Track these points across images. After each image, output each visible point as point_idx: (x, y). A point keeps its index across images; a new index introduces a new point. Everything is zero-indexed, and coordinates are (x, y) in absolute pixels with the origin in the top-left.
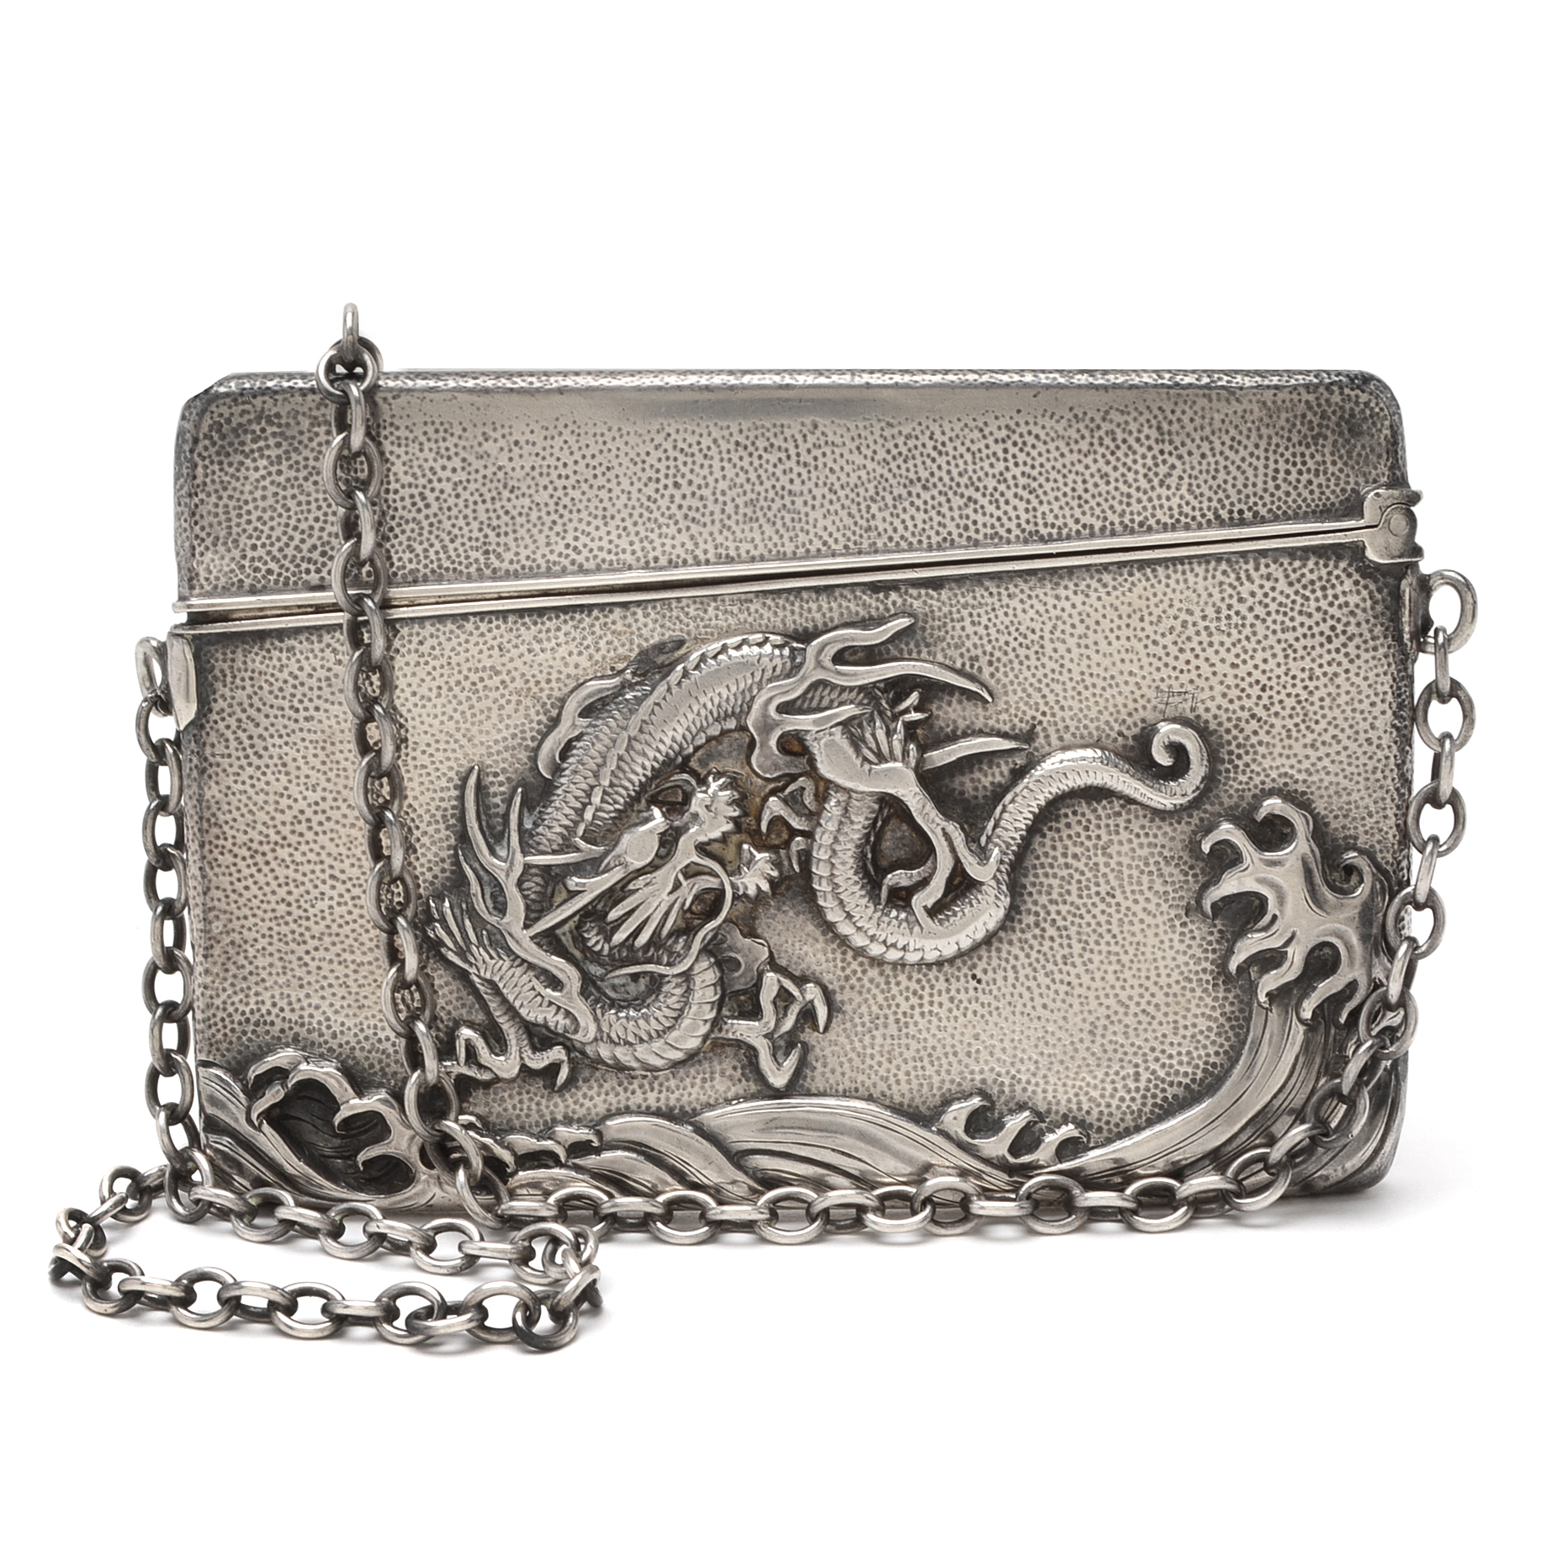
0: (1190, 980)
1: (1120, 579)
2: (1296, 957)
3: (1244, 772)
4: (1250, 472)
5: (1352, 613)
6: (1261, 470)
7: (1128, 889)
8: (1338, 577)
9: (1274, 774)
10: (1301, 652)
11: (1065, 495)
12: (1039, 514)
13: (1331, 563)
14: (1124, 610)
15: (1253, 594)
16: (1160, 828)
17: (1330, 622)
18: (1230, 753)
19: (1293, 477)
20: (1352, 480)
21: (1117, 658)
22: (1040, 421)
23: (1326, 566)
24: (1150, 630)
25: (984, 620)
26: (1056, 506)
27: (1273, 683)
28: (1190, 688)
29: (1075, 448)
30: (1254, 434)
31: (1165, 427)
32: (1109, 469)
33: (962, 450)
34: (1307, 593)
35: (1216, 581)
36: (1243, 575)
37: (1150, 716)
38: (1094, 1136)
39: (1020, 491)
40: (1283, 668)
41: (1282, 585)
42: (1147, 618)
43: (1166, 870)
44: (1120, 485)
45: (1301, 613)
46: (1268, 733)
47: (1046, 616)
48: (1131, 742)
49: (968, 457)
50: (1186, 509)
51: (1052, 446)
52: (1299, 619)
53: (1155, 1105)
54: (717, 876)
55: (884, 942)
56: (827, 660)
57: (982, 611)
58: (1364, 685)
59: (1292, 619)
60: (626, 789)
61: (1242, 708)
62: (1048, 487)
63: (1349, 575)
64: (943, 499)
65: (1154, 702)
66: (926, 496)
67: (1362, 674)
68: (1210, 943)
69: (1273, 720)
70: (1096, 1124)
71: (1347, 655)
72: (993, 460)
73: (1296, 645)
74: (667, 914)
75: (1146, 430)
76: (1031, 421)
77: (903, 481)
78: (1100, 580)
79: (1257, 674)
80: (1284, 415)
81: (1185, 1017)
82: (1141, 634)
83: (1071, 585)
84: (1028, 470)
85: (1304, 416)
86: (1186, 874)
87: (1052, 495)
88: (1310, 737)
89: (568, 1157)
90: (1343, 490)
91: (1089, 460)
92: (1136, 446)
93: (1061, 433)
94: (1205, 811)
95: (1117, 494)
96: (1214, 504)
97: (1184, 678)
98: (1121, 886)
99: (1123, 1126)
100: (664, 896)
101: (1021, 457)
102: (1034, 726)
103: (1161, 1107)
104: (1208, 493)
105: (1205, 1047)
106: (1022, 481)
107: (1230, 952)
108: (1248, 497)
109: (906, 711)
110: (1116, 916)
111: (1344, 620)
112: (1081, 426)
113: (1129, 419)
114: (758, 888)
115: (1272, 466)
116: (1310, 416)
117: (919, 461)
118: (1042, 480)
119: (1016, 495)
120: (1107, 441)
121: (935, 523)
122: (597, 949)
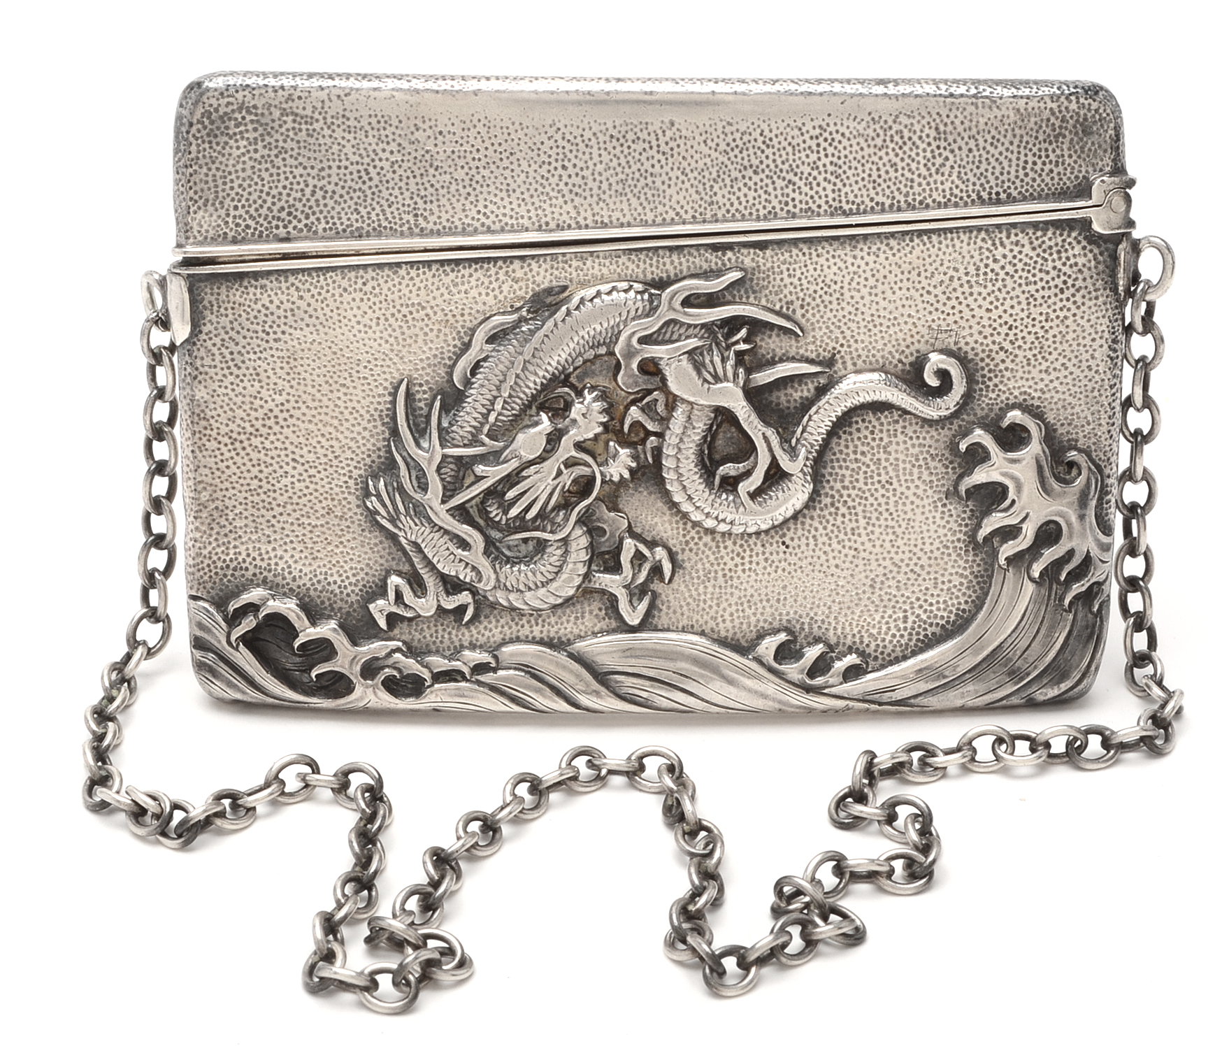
0: (948, 548)
1: (903, 244)
2: (1029, 531)
3: (993, 391)
4: (1006, 164)
5: (1080, 271)
6: (1014, 162)
7: (903, 478)
8: (1070, 244)
9: (1016, 393)
10: (1040, 301)
11: (863, 179)
12: (843, 193)
13: (1066, 233)
14: (906, 267)
15: (1005, 256)
16: (928, 432)
17: (1063, 278)
18: (983, 376)
19: (1038, 168)
20: (1083, 170)
21: (899, 303)
22: (846, 124)
23: (1061, 235)
24: (925, 283)
25: (798, 273)
26: (855, 188)
27: (1017, 324)
28: (954, 327)
29: (872, 143)
30: (1009, 135)
31: (942, 128)
32: (897, 160)
33: (785, 144)
34: (1046, 256)
35: (977, 246)
36: (997, 242)
37: (923, 348)
38: (872, 663)
39: (828, 176)
40: (1026, 313)
41: (1027, 249)
42: (923, 274)
43: (932, 464)
44: (906, 172)
45: (1041, 271)
46: (1013, 361)
47: (845, 272)
48: (908, 367)
49: (789, 149)
50: (956, 191)
51: (854, 142)
52: (1039, 275)
53: (918, 640)
54: (590, 466)
55: (717, 518)
56: (677, 304)
57: (796, 266)
58: (1087, 325)
59: (1034, 275)
60: (521, 399)
61: (994, 342)
62: (849, 173)
63: (1079, 242)
64: (769, 181)
65: (927, 337)
66: (756, 178)
67: (1086, 318)
68: (963, 519)
69: (1017, 352)
70: (873, 654)
71: (1075, 302)
72: (808, 152)
73: (1037, 295)
74: (551, 494)
75: (927, 130)
76: (839, 123)
77: (739, 167)
78: (887, 245)
79: (1006, 317)
80: (1033, 119)
81: (943, 575)
82: (919, 286)
83: (866, 248)
84: (835, 160)
85: (1048, 120)
86: (947, 467)
87: (853, 180)
88: (1045, 365)
89: (472, 674)
90: (1077, 177)
91: (882, 153)
92: (919, 142)
93: (862, 131)
94: (963, 420)
95: (903, 180)
96: (977, 187)
97: (950, 319)
98: (898, 476)
99: (893, 655)
100: (550, 481)
101: (830, 150)
102: (834, 355)
103: (923, 642)
104: (972, 179)
105: (957, 597)
106: (830, 168)
107: (979, 526)
108: (1003, 182)
109: (737, 343)
110: (893, 499)
111: (1074, 276)
112: (877, 126)
113: (914, 122)
114: (621, 476)
115: (1023, 158)
116: (1053, 120)
117: (751, 152)
118: (845, 168)
119: (825, 179)
120: (897, 138)
121: (762, 199)
122: (497, 519)
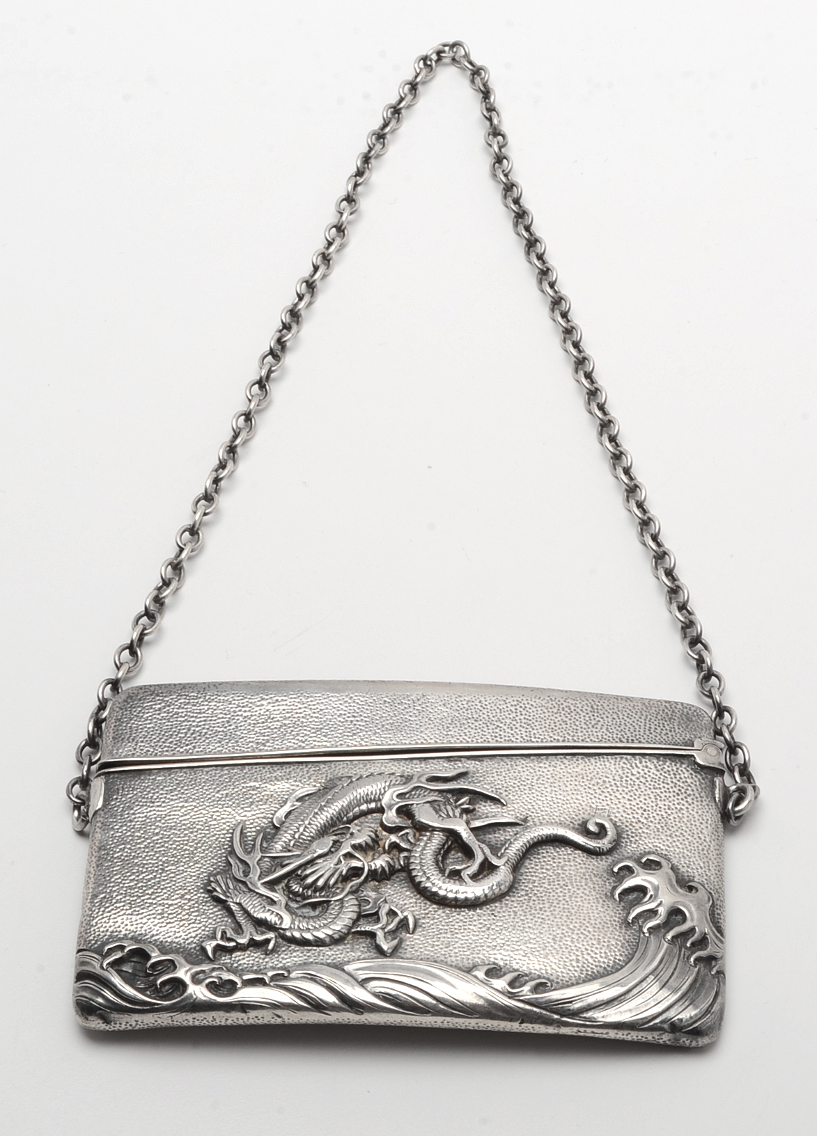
0: (607, 924)
1: (572, 762)
2: (662, 911)
3: (635, 843)
4: (637, 727)
5: (689, 786)
6: (642, 727)
7: (575, 884)
8: (682, 771)
9: (650, 845)
10: (663, 798)
11: (545, 727)
12: (532, 733)
13: (678, 765)
14: (574, 775)
15: (639, 773)
16: (591, 862)
17: (678, 788)
18: (628, 835)
19: (658, 731)
20: (688, 736)
21: (570, 793)
22: (534, 700)
23: (675, 765)
24: (587, 783)
25: (504, 774)
26: (540, 731)
27: (650, 809)
28: (607, 807)
29: (551, 710)
30: (639, 714)
31: (595, 707)
32: (567, 720)
33: (495, 708)
34: (666, 775)
35: (620, 766)
36: (634, 765)
37: (586, 817)
38: (555, 985)
39: (523, 725)
40: (655, 803)
41: (653, 770)
42: (585, 778)
43: (594, 879)
44: (572, 725)
45: (663, 782)
46: (647, 828)
47: (534, 774)
48: (577, 826)
49: (498, 711)
50: (605, 737)
51: (539, 709)
52: (663, 785)
53: (587, 974)
54: (361, 861)
55: (446, 890)
56: (423, 779)
57: (502, 770)
58: (696, 815)
59: (659, 784)
60: (317, 826)
61: (634, 817)
62: (536, 724)
63: (688, 771)
64: (484, 725)
65: (589, 811)
66: (477, 724)
67: (695, 810)
68: (618, 910)
69: (650, 824)
70: (556, 980)
71: (687, 802)
72: (510, 712)
73: (662, 795)
75: (586, 707)
76: (529, 699)
77: (465, 717)
78: (562, 762)
79: (641, 805)
80: (653, 709)
81: (604, 938)
82: (583, 784)
83: (548, 763)
84: (527, 717)
85: (664, 710)
86: (605, 882)
87: (538, 727)
88: (669, 833)
89: (271, 981)
90: (684, 739)
91: (557, 715)
92: (580, 712)
93: (544, 704)
94: (615, 857)
95: (571, 729)
96: (619, 736)
97: (604, 804)
98: (571, 883)
99: (570, 982)
100: (332, 865)
101: (524, 713)
102: (527, 817)
103: (591, 976)
104: (616, 732)
105: (614, 951)
106: (524, 721)
107: (629, 913)
108: (636, 735)
109: (462, 804)
110: (568, 895)
111: (685, 788)
112: (554, 703)
113: (577, 702)
115: (648, 725)
116: (666, 710)
117: (473, 711)
118: (534, 721)
119: (521, 726)
120: (566, 709)
121: (480, 734)
122: (297, 890)
